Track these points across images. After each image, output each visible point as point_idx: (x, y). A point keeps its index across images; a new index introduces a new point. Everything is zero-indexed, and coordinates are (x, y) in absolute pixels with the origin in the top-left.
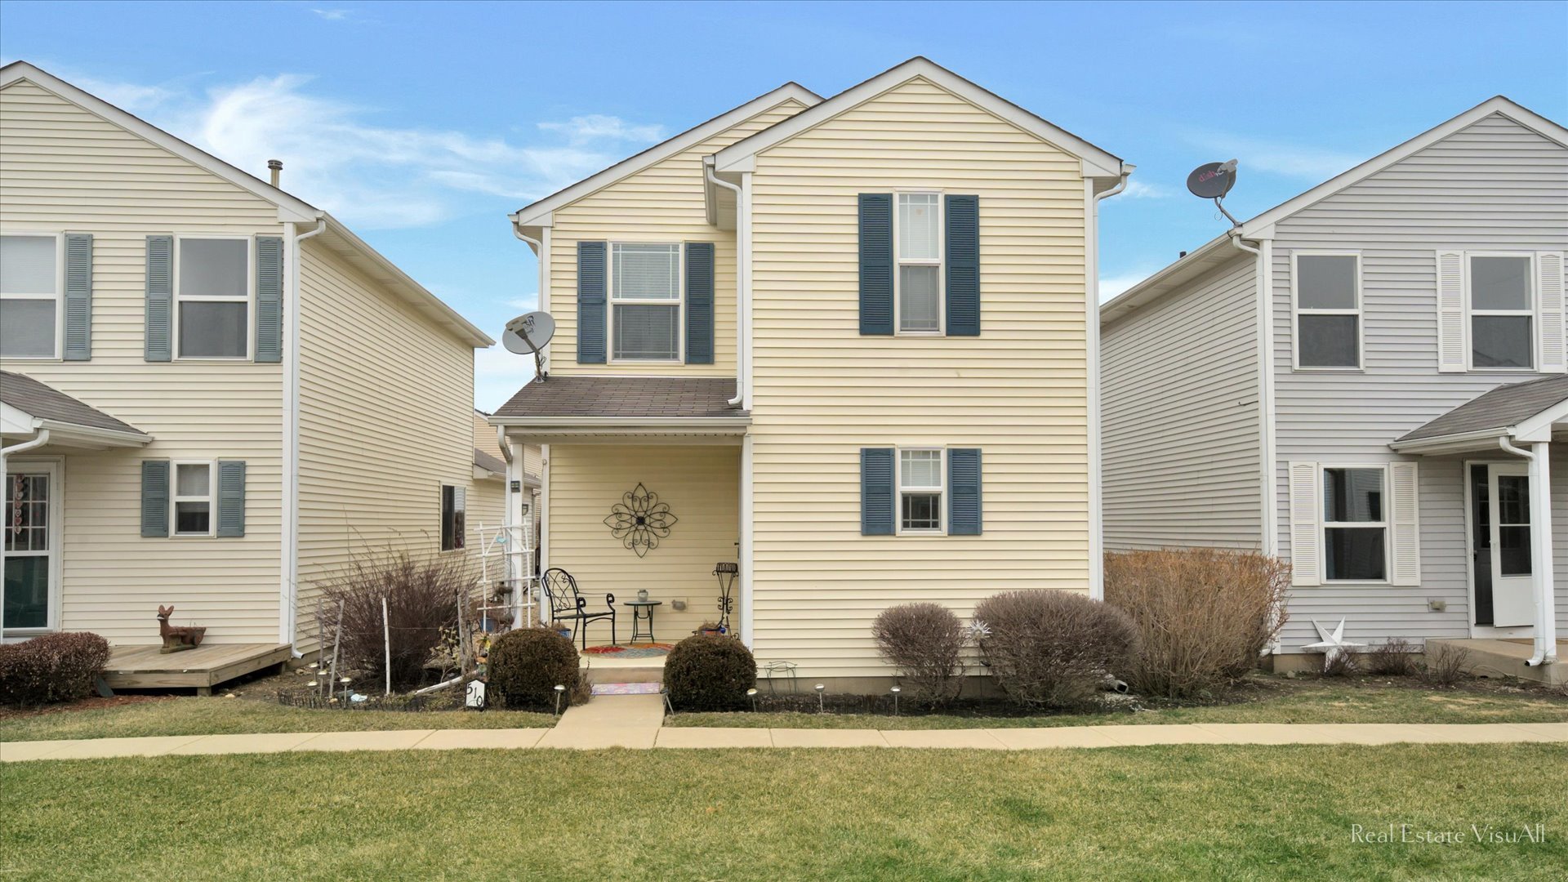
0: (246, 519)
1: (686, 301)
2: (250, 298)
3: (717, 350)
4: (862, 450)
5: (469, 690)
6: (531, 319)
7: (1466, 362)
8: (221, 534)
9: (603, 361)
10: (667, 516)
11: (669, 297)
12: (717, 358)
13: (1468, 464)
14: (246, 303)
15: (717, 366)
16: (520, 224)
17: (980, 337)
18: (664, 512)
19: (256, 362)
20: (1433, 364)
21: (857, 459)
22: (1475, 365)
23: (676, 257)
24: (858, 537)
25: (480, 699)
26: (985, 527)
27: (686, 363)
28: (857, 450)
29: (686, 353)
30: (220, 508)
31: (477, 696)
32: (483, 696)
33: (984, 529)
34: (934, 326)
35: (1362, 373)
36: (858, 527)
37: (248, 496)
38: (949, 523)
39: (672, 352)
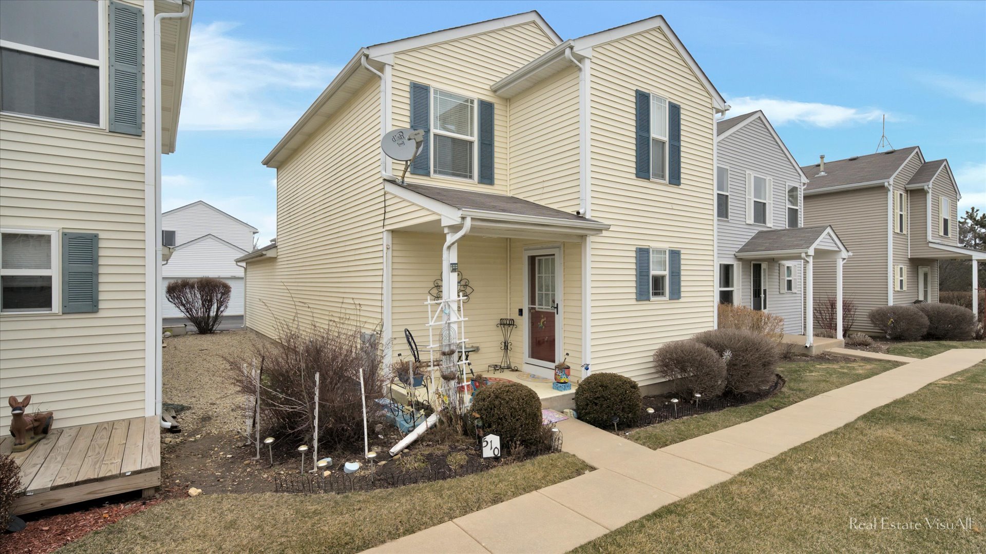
0: (100, 293)
1: (479, 140)
2: (102, 62)
3: (496, 176)
4: (637, 248)
5: (484, 444)
6: (401, 134)
7: (751, 221)
8: (67, 310)
9: (428, 174)
10: (468, 287)
11: (468, 135)
12: (496, 182)
13: (752, 262)
14: (97, 68)
15: (495, 187)
16: (370, 57)
17: (680, 187)
18: (466, 285)
19: (110, 132)
20: (744, 220)
21: (634, 254)
22: (754, 222)
23: (472, 108)
24: (634, 302)
25: (496, 450)
26: (682, 294)
27: (478, 183)
28: (634, 248)
29: (479, 176)
30: (65, 283)
31: (493, 448)
32: (499, 448)
33: (682, 296)
34: (663, 177)
35: (728, 222)
36: (634, 296)
37: (102, 270)
38: (670, 292)
39: (468, 174)
